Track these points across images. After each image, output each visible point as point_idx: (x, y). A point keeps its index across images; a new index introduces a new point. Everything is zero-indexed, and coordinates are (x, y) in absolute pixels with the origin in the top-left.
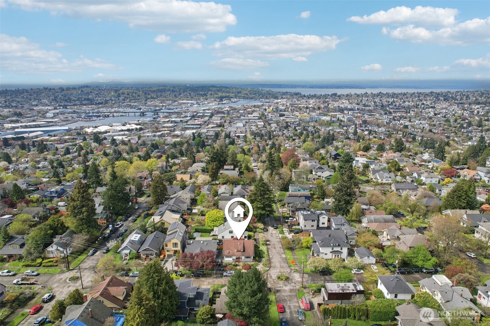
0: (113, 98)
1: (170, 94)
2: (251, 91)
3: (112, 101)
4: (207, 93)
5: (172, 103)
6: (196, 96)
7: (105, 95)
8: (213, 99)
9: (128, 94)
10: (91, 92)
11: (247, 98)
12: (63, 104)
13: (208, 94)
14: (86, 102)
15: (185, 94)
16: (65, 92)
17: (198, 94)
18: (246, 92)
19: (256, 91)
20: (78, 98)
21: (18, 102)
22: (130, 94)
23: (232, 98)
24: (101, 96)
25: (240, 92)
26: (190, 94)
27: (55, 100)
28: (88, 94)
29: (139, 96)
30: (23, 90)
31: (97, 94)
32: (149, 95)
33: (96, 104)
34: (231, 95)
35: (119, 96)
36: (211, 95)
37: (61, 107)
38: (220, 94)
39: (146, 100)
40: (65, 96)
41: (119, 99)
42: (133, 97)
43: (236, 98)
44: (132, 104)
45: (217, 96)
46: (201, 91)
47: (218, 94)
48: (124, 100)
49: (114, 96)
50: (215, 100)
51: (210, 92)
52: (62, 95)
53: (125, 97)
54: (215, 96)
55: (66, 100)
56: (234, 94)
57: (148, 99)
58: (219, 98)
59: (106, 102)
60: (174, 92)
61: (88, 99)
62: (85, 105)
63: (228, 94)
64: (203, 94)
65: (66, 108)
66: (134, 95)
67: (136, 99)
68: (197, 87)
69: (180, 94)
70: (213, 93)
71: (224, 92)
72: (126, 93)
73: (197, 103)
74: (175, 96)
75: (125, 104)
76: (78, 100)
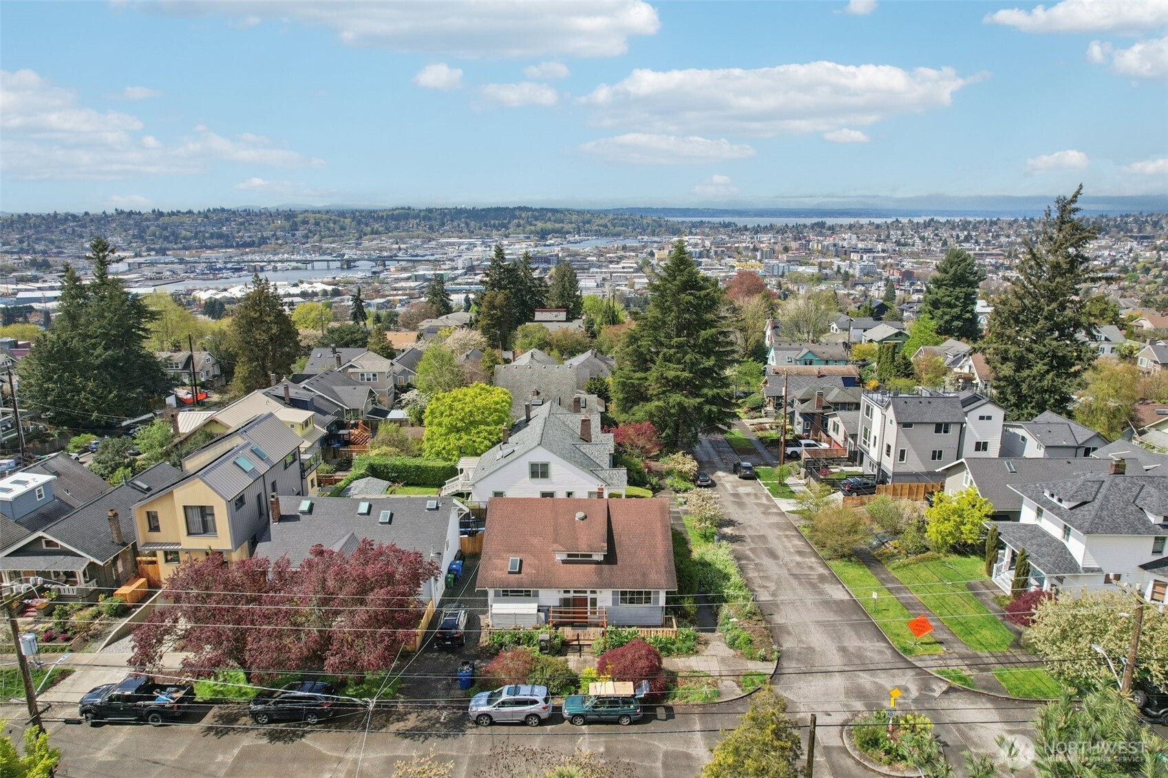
0: (279, 233)
1: (418, 225)
2: (614, 219)
3: (277, 239)
4: (509, 222)
5: (423, 243)
6: (480, 228)
7: (262, 226)
8: (522, 236)
9: (317, 224)
10: (227, 220)
11: (607, 235)
12: (157, 247)
13: (511, 225)
14: (215, 242)
15: (455, 223)
16: (166, 219)
17: (486, 225)
18: (602, 222)
19: (627, 220)
20: (197, 233)
21: (52, 242)
22: (322, 224)
23: (569, 233)
24: (252, 227)
25: (589, 222)
26: (467, 224)
27: (140, 237)
28: (221, 222)
29: (343, 228)
30: (67, 214)
31: (241, 224)
32: (367, 225)
33: (238, 246)
34: (567, 227)
35: (295, 227)
36: (519, 225)
37: (153, 253)
38: (540, 225)
39: (361, 237)
40: (166, 229)
41: (294, 235)
42: (329, 229)
43: (579, 233)
44: (325, 246)
45: (533, 228)
46: (495, 218)
47: (535, 225)
48: (306, 237)
49: (282, 228)
50: (528, 238)
51: (516, 221)
52: (158, 226)
53: (310, 231)
54: (528, 228)
55: (166, 238)
56: (574, 225)
57: (365, 234)
58: (538, 233)
59: (263, 241)
60: (430, 219)
61: (220, 236)
62: (210, 248)
63: (558, 226)
64: (499, 225)
65: (164, 254)
66: (331, 225)
67: (337, 236)
68: (484, 210)
69: (443, 224)
70: (522, 222)
71: (550, 220)
72: (312, 221)
73: (483, 243)
74: (431, 228)
75: (307, 245)
76: (195, 237)
